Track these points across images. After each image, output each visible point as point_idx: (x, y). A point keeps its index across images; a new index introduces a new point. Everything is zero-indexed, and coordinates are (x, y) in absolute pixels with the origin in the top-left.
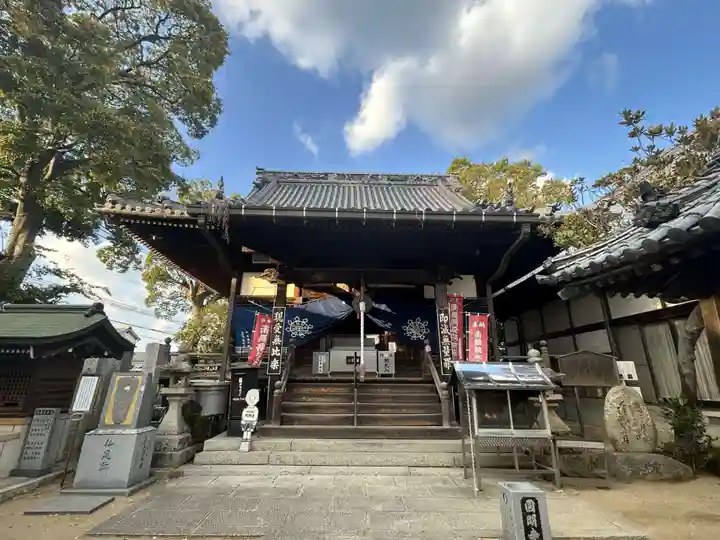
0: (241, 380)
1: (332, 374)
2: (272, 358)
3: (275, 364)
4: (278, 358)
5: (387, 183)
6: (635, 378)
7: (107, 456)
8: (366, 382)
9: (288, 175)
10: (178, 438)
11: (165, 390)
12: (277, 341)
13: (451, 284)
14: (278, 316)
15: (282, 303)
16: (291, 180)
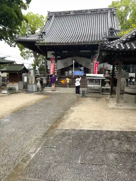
0: (50, 77)
1: (69, 76)
2: (55, 73)
3: (56, 74)
8: (74, 78)
10: (40, 86)
11: (37, 79)
12: (56, 69)
13: (95, 55)
14: (56, 64)
15: (56, 61)
16: (58, 15)
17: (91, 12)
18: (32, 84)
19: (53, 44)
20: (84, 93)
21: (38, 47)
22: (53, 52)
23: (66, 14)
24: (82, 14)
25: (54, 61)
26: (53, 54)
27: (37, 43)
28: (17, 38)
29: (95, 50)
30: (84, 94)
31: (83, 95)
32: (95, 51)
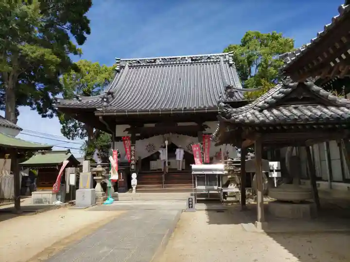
0: (121, 173)
1: (158, 170)
2: (132, 165)
3: (133, 167)
4: (134, 164)
5: (190, 62)
6: (279, 168)
7: (83, 196)
8: (169, 173)
9: (134, 62)
10: (101, 193)
11: (95, 178)
12: (133, 158)
13: (205, 130)
14: (133, 148)
15: (133, 143)
16: (136, 64)
17: (192, 60)
18: (85, 188)
19: (129, 113)
20: (191, 203)
21: (100, 118)
22: (128, 126)
23: (148, 63)
24: (176, 64)
25: (128, 143)
26: (127, 130)
27: (99, 111)
28: (59, 103)
29: (204, 122)
30: (191, 206)
31: (189, 207)
32: (204, 124)
